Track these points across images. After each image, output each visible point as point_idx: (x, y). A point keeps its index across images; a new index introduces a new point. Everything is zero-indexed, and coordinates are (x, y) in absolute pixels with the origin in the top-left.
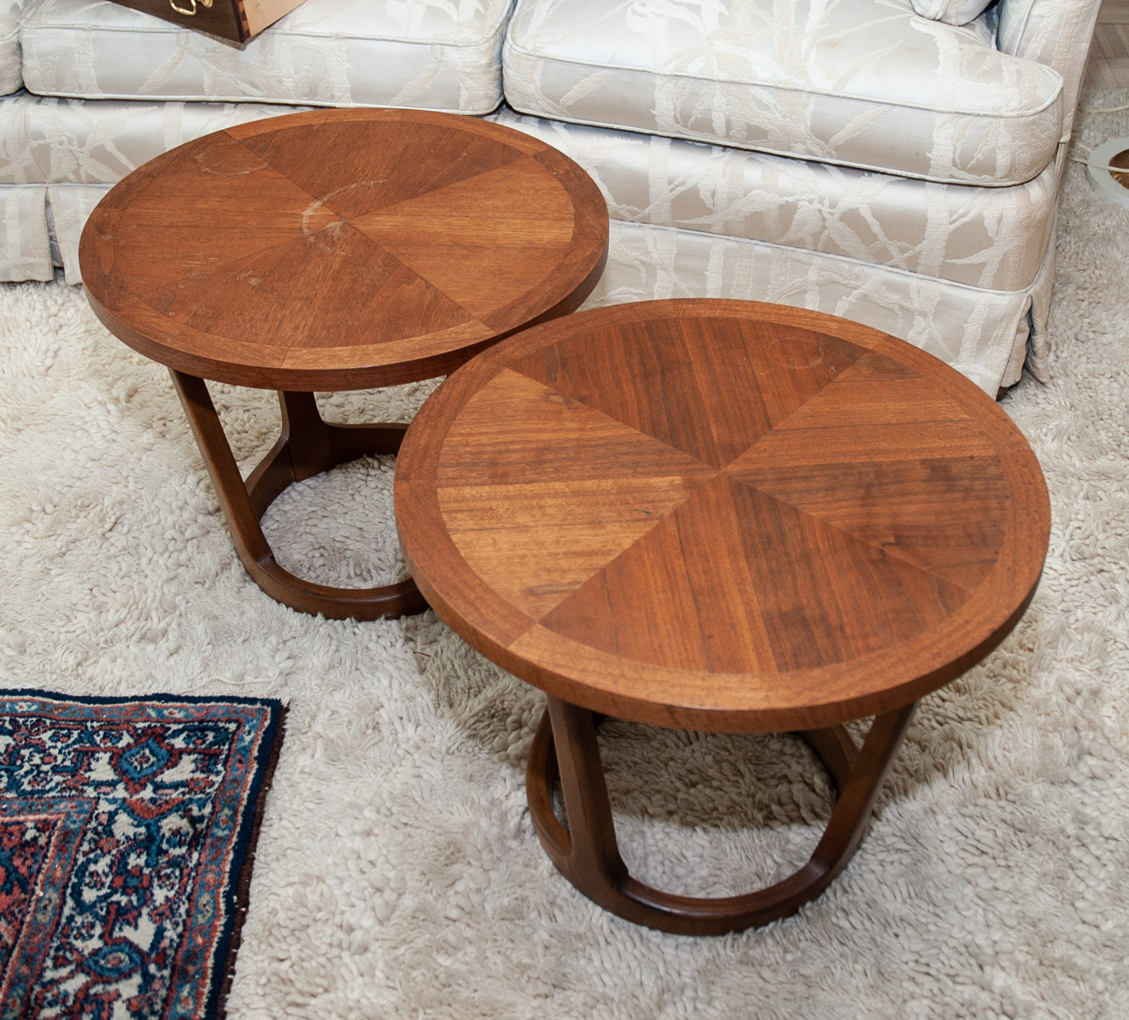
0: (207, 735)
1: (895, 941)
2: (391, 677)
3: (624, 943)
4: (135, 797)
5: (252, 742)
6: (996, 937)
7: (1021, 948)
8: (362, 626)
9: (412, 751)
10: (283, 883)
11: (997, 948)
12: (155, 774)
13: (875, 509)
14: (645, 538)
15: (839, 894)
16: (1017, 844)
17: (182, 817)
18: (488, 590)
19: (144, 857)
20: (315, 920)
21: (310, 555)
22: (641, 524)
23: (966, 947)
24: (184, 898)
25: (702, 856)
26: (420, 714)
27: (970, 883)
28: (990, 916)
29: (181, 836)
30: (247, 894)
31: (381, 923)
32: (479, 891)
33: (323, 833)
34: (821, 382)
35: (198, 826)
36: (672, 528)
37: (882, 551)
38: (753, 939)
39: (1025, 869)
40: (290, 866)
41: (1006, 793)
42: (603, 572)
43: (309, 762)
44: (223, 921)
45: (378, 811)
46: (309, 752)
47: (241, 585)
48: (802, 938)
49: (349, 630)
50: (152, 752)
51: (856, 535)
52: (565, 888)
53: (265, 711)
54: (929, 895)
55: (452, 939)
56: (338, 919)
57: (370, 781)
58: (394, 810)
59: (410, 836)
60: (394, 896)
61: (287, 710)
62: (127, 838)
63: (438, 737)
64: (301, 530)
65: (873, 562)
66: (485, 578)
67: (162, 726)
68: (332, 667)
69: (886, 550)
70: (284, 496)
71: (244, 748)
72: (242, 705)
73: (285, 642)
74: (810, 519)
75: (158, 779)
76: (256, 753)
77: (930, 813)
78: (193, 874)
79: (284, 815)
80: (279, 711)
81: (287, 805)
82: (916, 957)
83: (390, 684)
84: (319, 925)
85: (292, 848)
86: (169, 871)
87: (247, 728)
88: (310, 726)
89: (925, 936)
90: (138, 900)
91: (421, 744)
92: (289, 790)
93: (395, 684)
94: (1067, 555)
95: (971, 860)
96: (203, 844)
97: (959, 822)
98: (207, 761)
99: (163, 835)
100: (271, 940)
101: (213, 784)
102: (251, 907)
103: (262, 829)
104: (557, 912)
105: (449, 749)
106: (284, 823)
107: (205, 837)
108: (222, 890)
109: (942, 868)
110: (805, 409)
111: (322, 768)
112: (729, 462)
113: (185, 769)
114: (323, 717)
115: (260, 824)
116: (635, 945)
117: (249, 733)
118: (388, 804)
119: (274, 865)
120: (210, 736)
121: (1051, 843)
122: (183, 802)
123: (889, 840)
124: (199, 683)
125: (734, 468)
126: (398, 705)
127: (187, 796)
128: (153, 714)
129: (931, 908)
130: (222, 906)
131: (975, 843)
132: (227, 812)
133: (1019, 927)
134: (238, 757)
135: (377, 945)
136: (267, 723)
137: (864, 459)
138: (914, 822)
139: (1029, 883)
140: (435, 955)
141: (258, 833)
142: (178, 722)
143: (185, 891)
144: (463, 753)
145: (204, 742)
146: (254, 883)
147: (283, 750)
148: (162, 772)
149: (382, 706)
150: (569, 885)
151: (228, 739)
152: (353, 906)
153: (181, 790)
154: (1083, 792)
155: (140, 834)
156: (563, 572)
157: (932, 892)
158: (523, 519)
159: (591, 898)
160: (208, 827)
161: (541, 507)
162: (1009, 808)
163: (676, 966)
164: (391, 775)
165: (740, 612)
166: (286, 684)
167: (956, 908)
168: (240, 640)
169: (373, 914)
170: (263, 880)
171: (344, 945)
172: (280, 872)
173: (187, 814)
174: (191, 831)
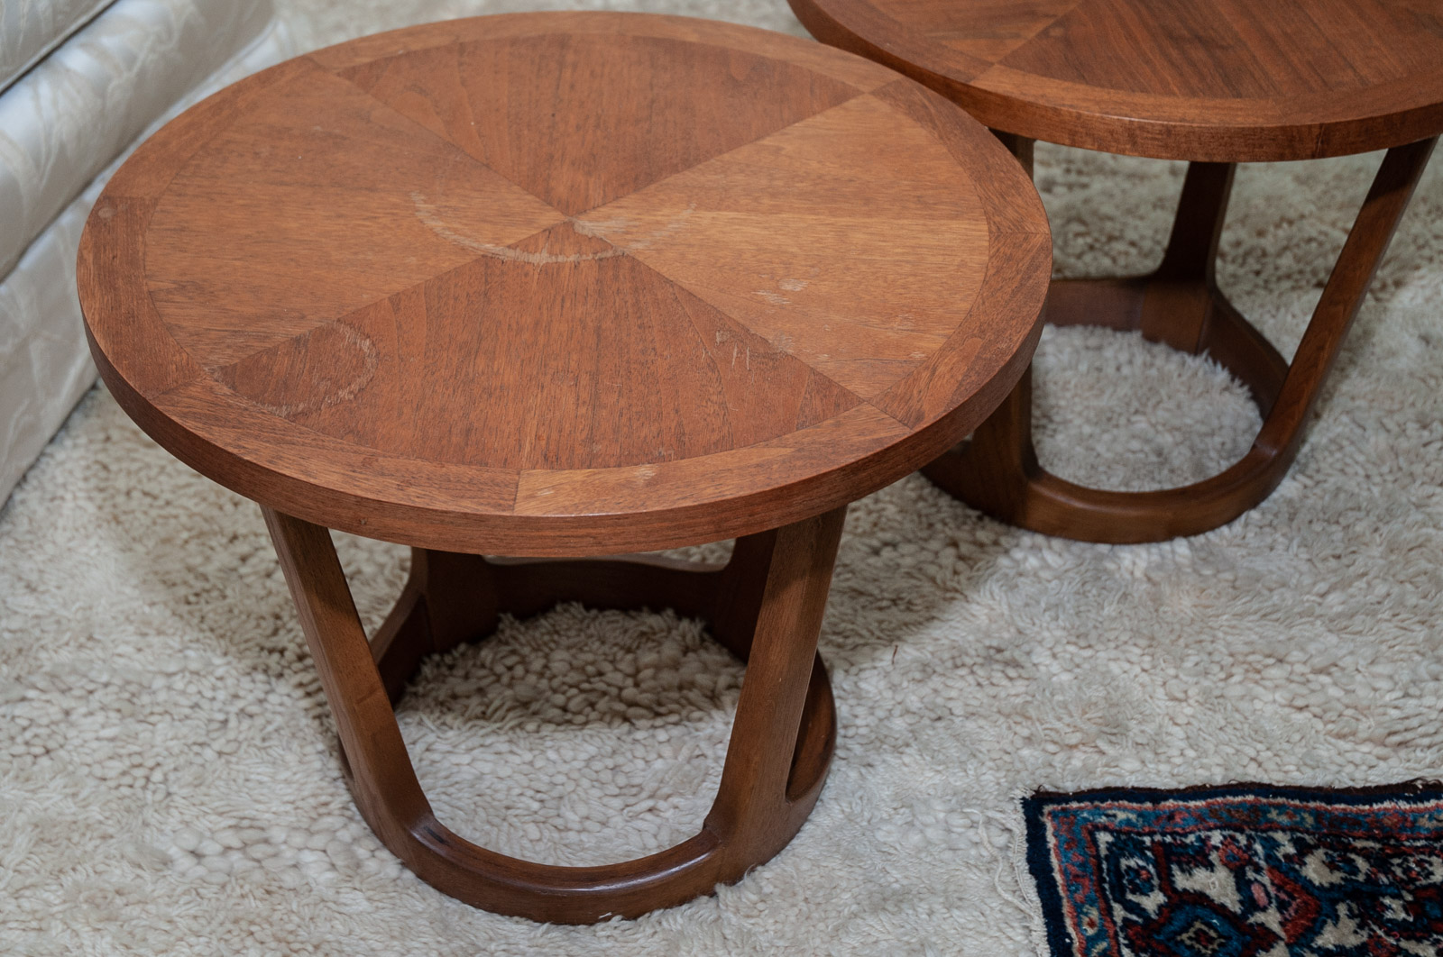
0: (1129, 867)
4: (1283, 934)
12: (1228, 916)
17: (1304, 863)
19: (1389, 900)
29: (1334, 862)
50: (1185, 930)
53: (1053, 810)
62: (1361, 926)
75: (1237, 909)
86: (1398, 870)
87: (1103, 821)
96: (1337, 836)
99: (1345, 879)
101: (1229, 839)
102: (1412, 780)
107: (1325, 835)
108: (1403, 808)
117: (1110, 816)
122: (1274, 868)
127: (1263, 864)
132: (1273, 816)
134: (1162, 822)
142: (1107, 912)
145: (1144, 868)
153: (1251, 875)
155: (1350, 909)
160: (1308, 832)
173: (1296, 859)
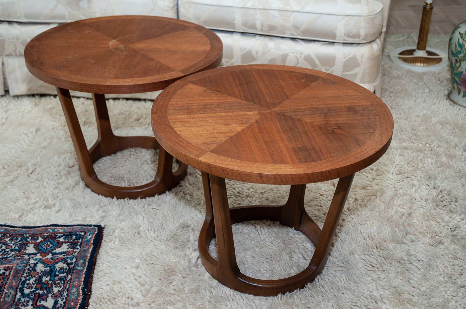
1: (343, 295)
2: (143, 217)
3: (239, 299)
4: (44, 258)
5: (91, 238)
6: (381, 293)
7: (391, 296)
8: (131, 200)
9: (153, 240)
10: (105, 285)
11: (382, 296)
12: (52, 250)
13: (329, 119)
14: (246, 128)
15: (320, 280)
16: (386, 263)
17: (64, 263)
18: (189, 143)
19: (49, 278)
20: (118, 296)
21: (110, 180)
22: (244, 124)
23: (370, 296)
24: (65, 290)
25: (267, 271)
26: (156, 228)
27: (369, 276)
28: (378, 286)
29: (64, 269)
30: (91, 288)
31: (144, 296)
32: (182, 284)
33: (120, 267)
34: (305, 86)
35: (70, 266)
36: (256, 125)
37: (333, 131)
38: (288, 296)
39: (389, 271)
40: (107, 279)
41: (380, 247)
42: (231, 138)
43: (113, 245)
44: (82, 297)
45: (141, 259)
46: (113, 242)
47: (83, 189)
48: (307, 295)
49: (126, 202)
50: (51, 243)
51: (323, 126)
52: (215, 282)
53: (95, 229)
54: (354, 279)
55: (173, 300)
56: (127, 296)
57: (137, 250)
58: (147, 259)
59: (154, 268)
60: (149, 287)
61: (104, 228)
62: (42, 271)
63: (163, 236)
64: (106, 172)
65: (330, 133)
66: (187, 140)
67: (55, 235)
68: (120, 214)
69: (334, 130)
70: (99, 161)
71: (88, 240)
72: (86, 227)
73: (102, 207)
74: (306, 122)
75: (54, 252)
76: (92, 242)
77: (352, 255)
78: (69, 282)
79: (104, 262)
80: (101, 229)
81: (105, 259)
82: (351, 300)
83: (143, 219)
84: (120, 298)
85: (108, 273)
86: (59, 282)
87: (89, 234)
88: (113, 234)
89: (354, 294)
90: (47, 292)
91: (156, 238)
92: (106, 254)
93: (145, 219)
94: (394, 173)
95: (369, 269)
96: (73, 272)
97: (363, 257)
98: (73, 245)
99: (57, 270)
100: (101, 303)
101: (76, 252)
102: (92, 293)
103: (96, 267)
104: (212, 290)
105: (167, 239)
106: (104, 265)
107: (73, 270)
108: (81, 287)
109: (358, 272)
110: (300, 93)
111: (118, 246)
112: (274, 107)
113: (65, 248)
114: (117, 231)
115: (95, 265)
116: (243, 300)
117: (89, 235)
118: (145, 257)
119: (101, 279)
120: (74, 237)
121: (398, 262)
122: (64, 258)
123: (337, 263)
124: (68, 221)
125: (276, 109)
126: (147, 226)
127: (66, 256)
128: (51, 231)
129: (355, 284)
130: (81, 293)
131: (370, 263)
132: (82, 261)
133: (390, 289)
134: (86, 243)
135: (143, 304)
136: (96, 232)
137: (324, 106)
138: (346, 257)
139: (392, 275)
140: (166, 306)
141: (94, 268)
142: (61, 233)
143: (66, 288)
144: (173, 240)
145: (72, 239)
146: (93, 285)
147: (103, 241)
148: (55, 249)
149: (141, 226)
150: (217, 281)
151: (81, 237)
152: (133, 291)
153: (63, 255)
154: (409, 246)
155: (47, 270)
156: (217, 138)
157: (355, 279)
158: (200, 124)
159: (225, 285)
160: (74, 266)
161: (206, 120)
162: (381, 252)
163: (260, 306)
164: (145, 249)
165: (283, 147)
166: (103, 220)
167: (365, 284)
168: (84, 207)
169: (141, 293)
170: (97, 284)
171: (130, 304)
172: (104, 281)
173: (65, 262)
174: (68, 268)
